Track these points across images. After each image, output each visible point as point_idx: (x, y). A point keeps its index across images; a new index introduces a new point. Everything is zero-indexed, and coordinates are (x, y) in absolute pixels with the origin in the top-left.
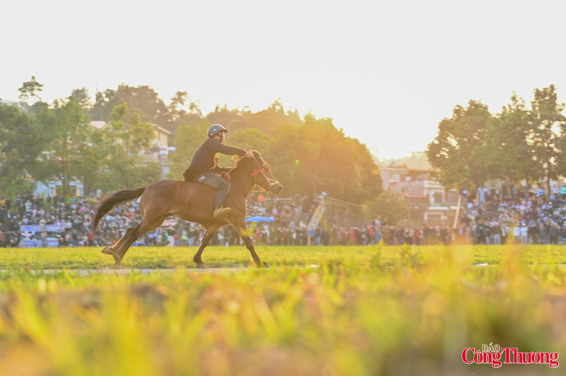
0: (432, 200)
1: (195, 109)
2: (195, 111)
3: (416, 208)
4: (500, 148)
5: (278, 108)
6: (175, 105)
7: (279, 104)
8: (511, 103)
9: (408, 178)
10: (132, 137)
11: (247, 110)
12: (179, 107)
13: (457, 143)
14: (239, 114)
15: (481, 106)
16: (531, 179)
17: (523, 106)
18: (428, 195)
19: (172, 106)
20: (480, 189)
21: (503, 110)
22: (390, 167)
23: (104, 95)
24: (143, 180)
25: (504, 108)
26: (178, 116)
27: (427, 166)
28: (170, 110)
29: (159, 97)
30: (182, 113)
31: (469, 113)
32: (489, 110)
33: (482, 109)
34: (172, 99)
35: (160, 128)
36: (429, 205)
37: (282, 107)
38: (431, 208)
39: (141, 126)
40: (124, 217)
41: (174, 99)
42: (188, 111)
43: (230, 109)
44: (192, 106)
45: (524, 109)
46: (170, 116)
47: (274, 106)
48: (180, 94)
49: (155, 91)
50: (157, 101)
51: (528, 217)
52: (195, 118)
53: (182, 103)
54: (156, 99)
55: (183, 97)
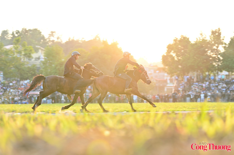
0: (169, 81)
1: (59, 39)
2: (59, 40)
3: (161, 85)
4: (195, 57)
5: (97, 39)
6: (50, 37)
7: (98, 37)
8: (200, 36)
9: (157, 71)
10: (23, 53)
11: (83, 40)
12: (52, 39)
13: (175, 55)
14: (80, 42)
15: (186, 38)
16: (210, 71)
17: (205, 38)
18: (167, 79)
19: (49, 38)
20: (185, 76)
21: (196, 40)
22: (150, 66)
23: (15, 33)
24: (28, 73)
25: (197, 39)
26: (51, 43)
27: (162, 66)
28: (48, 40)
29: (42, 34)
30: (53, 41)
31: (181, 41)
32: (190, 40)
33: (186, 39)
34: (49, 35)
35: (42, 48)
36: (167, 84)
37: (99, 39)
38: (168, 85)
39: (27, 47)
40: (19, 90)
41: (50, 35)
42: (56, 40)
43: (75, 39)
44: (58, 38)
45: (206, 39)
46: (47, 43)
47: (96, 37)
48: (52, 32)
49: (40, 31)
50: (42, 36)
51: (207, 89)
52: (59, 43)
53: (53, 37)
54: (41, 34)
55: (54, 34)
